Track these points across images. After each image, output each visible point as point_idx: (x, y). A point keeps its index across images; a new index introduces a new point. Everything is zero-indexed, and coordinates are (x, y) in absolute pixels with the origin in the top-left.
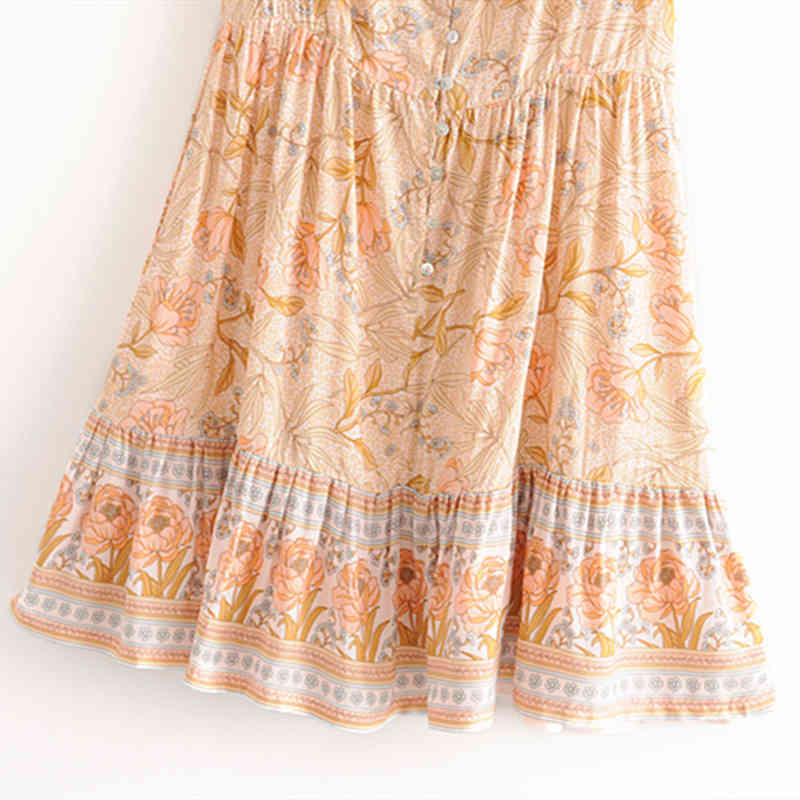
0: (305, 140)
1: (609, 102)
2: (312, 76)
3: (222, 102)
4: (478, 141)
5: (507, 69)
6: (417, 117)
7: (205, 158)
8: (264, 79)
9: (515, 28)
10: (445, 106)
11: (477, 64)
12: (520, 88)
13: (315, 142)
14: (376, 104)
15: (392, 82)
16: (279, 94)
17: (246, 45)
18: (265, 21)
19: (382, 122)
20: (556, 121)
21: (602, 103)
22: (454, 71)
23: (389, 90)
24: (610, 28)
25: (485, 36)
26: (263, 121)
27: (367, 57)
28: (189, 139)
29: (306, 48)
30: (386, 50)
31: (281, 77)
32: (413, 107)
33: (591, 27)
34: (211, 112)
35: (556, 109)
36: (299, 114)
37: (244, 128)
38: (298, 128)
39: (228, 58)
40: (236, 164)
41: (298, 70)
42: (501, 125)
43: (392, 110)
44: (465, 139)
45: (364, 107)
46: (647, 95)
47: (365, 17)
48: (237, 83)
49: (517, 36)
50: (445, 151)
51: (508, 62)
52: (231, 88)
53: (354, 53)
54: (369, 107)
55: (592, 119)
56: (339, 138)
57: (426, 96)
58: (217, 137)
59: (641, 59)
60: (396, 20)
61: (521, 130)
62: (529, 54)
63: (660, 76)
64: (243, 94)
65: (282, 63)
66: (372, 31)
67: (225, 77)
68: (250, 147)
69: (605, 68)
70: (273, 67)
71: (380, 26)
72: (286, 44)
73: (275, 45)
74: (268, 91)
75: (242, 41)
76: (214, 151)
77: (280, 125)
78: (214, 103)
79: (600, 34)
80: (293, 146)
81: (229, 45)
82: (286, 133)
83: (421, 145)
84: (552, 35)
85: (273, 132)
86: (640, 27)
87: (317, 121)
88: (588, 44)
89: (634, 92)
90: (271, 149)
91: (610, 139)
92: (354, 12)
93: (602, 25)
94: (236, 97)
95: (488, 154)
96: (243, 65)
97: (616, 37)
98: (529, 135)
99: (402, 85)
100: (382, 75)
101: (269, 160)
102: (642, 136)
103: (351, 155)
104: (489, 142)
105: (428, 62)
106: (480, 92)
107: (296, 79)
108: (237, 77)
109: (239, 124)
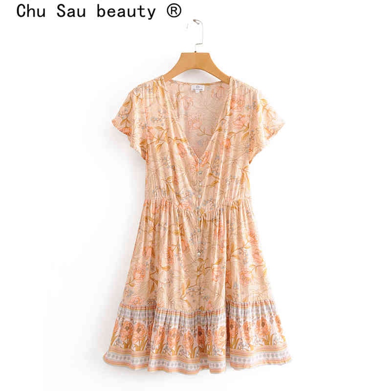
0: (167, 226)
1: (237, 207)
2: (168, 210)
3: (146, 218)
4: (208, 221)
5: (213, 202)
6: (193, 217)
7: (144, 233)
8: (156, 211)
9: (214, 192)
10: (199, 213)
11: (205, 202)
12: (216, 206)
13: (170, 226)
14: (183, 215)
15: (187, 208)
16: (160, 216)
17: (152, 205)
18: (155, 198)
19: (185, 219)
20: (225, 214)
21: (236, 208)
22: (201, 204)
23: (186, 211)
24: (236, 189)
25: (207, 195)
26: (157, 222)
27: (180, 204)
28: (139, 229)
29: (166, 203)
30: (184, 201)
31: (161, 211)
32: (192, 215)
33: (231, 190)
34: (144, 222)
35: (225, 211)
36: (166, 220)
37: (153, 225)
38: (166, 224)
39: (147, 208)
40: (151, 234)
41: (164, 209)
42: (213, 216)
43: (187, 216)
44: (205, 221)
45: (181, 216)
46: (245, 204)
47: (179, 194)
48: (150, 214)
49: (215, 195)
50: (200, 224)
51: (213, 200)
52: (149, 215)
53: (177, 203)
54: (182, 217)
55: (233, 212)
56: (175, 225)
57: (195, 211)
58: (146, 228)
59: (243, 196)
60: (186, 194)
61: (218, 217)
62: (218, 198)
63: (248, 200)
64: (151, 216)
65: (160, 207)
66: (181, 197)
67: (147, 212)
68: (154, 229)
69: (235, 199)
70: (158, 209)
71: (182, 196)
72: (161, 203)
73: (158, 203)
74: (157, 215)
75: (150, 203)
76: (146, 231)
77: (161, 223)
78: (145, 219)
79: (233, 191)
80: (165, 228)
81: (147, 204)
82: (163, 225)
83: (195, 224)
84: (222, 193)
85: (159, 225)
86: (242, 188)
87: (170, 221)
88: (231, 194)
89: (242, 204)
90: (160, 229)
91: (238, 217)
92: (176, 193)
93: (234, 189)
94: (150, 217)
95: (210, 224)
96: (151, 209)
97: (237, 191)
98: (219, 218)
99: (189, 210)
100: (184, 208)
101: (159, 232)
102: (246, 214)
103: (179, 229)
104: (211, 221)
105: (195, 203)
106: (207, 209)
107: (164, 212)
108: (150, 212)
109: (151, 223)
